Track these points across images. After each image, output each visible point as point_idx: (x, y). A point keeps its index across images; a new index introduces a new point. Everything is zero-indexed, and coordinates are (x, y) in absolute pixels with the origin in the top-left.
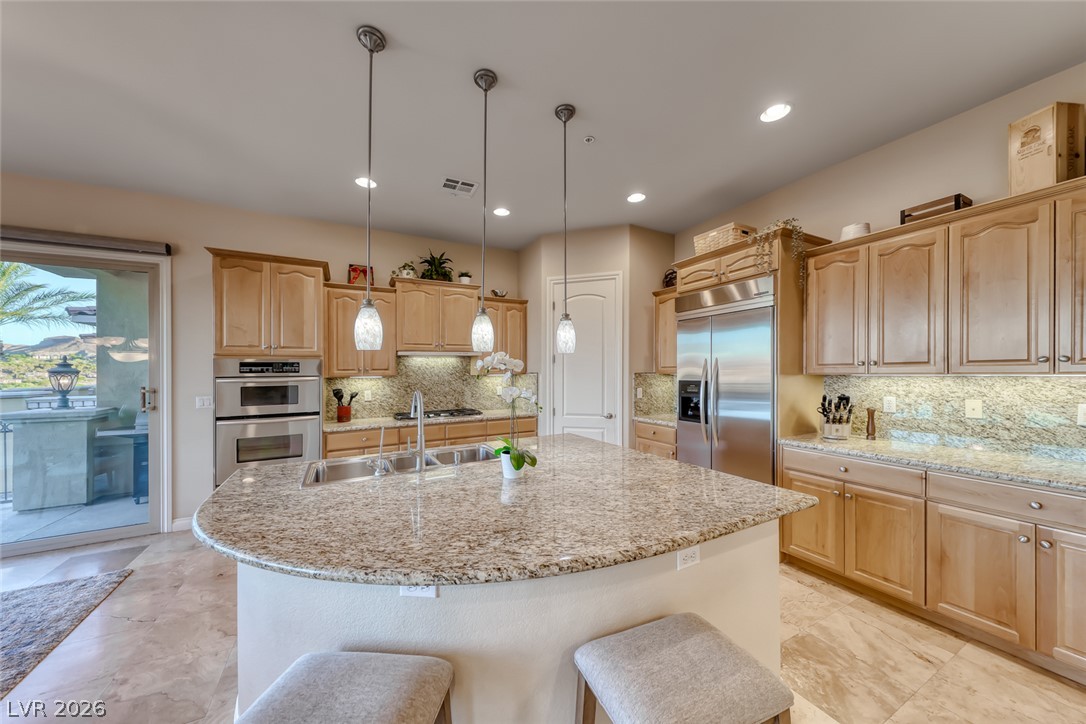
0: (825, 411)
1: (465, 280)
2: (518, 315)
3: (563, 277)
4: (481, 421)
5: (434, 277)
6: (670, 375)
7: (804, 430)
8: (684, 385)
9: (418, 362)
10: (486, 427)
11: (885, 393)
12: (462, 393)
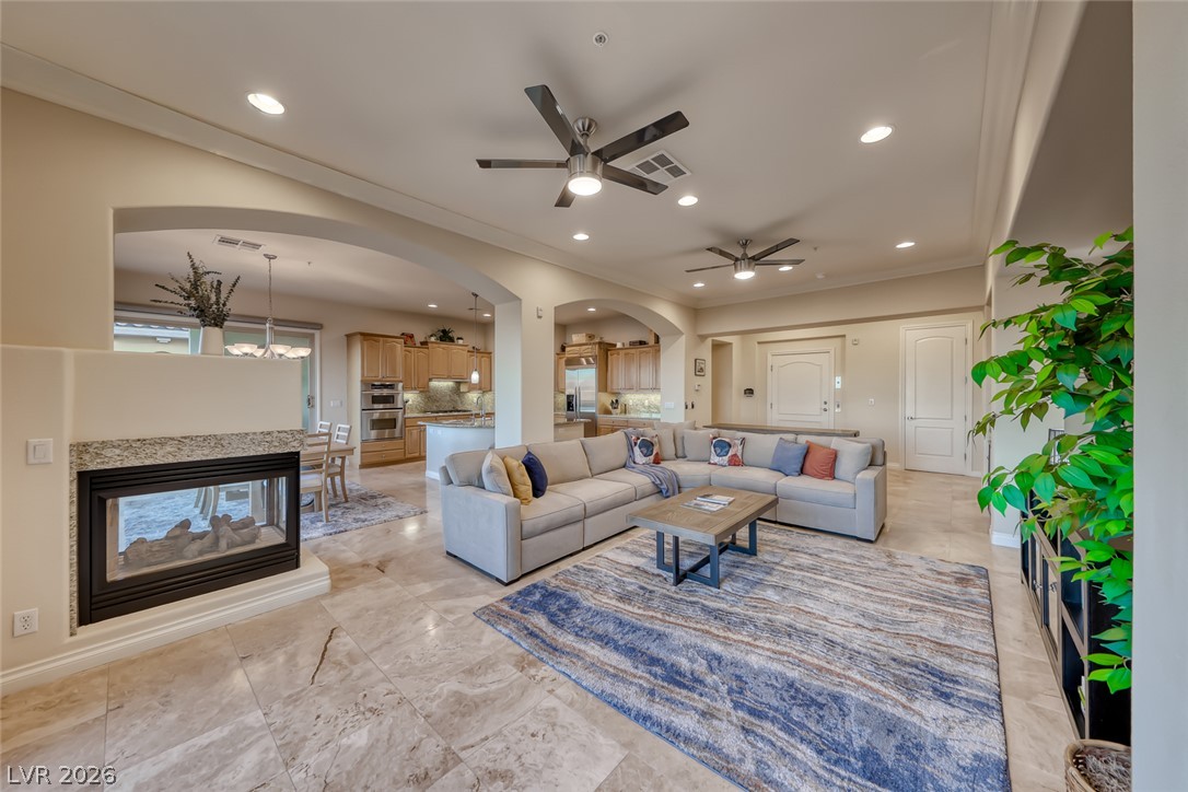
1: (461, 342)
2: (488, 359)
6: (563, 393)
7: (607, 412)
8: (568, 397)
9: (435, 384)
12: (456, 401)
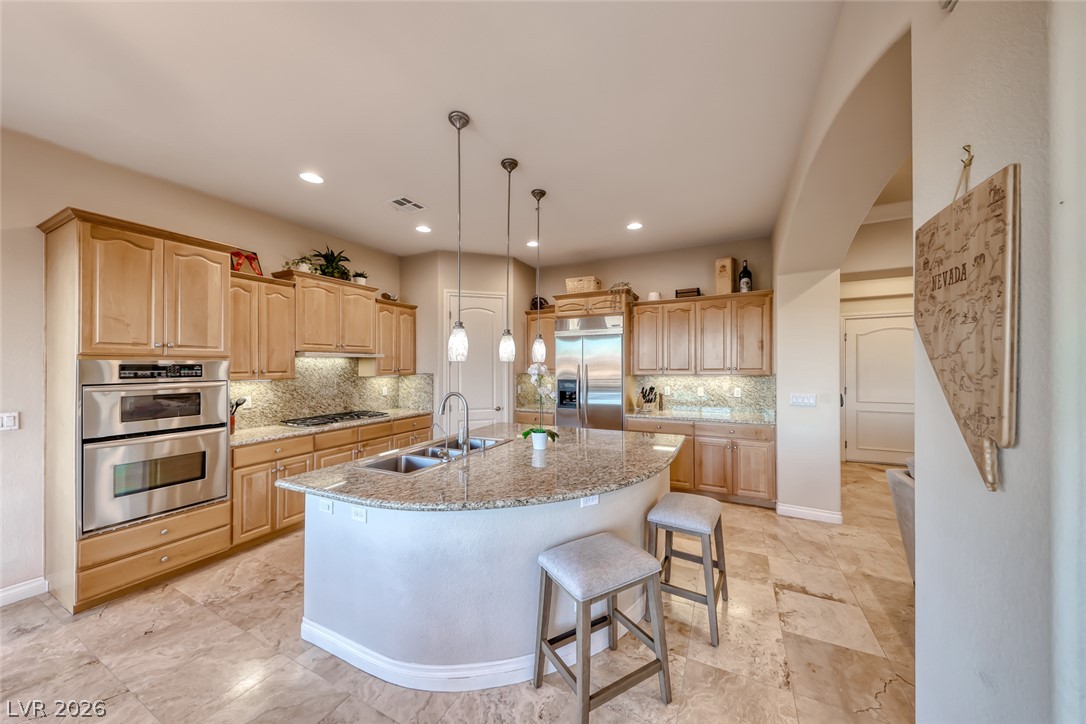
0: (644, 396)
1: (361, 281)
2: (410, 319)
3: (457, 291)
4: (389, 421)
5: (336, 275)
8: (562, 382)
9: (307, 363)
10: (391, 427)
11: (666, 385)
12: (350, 396)
